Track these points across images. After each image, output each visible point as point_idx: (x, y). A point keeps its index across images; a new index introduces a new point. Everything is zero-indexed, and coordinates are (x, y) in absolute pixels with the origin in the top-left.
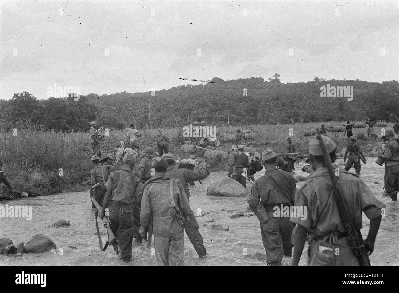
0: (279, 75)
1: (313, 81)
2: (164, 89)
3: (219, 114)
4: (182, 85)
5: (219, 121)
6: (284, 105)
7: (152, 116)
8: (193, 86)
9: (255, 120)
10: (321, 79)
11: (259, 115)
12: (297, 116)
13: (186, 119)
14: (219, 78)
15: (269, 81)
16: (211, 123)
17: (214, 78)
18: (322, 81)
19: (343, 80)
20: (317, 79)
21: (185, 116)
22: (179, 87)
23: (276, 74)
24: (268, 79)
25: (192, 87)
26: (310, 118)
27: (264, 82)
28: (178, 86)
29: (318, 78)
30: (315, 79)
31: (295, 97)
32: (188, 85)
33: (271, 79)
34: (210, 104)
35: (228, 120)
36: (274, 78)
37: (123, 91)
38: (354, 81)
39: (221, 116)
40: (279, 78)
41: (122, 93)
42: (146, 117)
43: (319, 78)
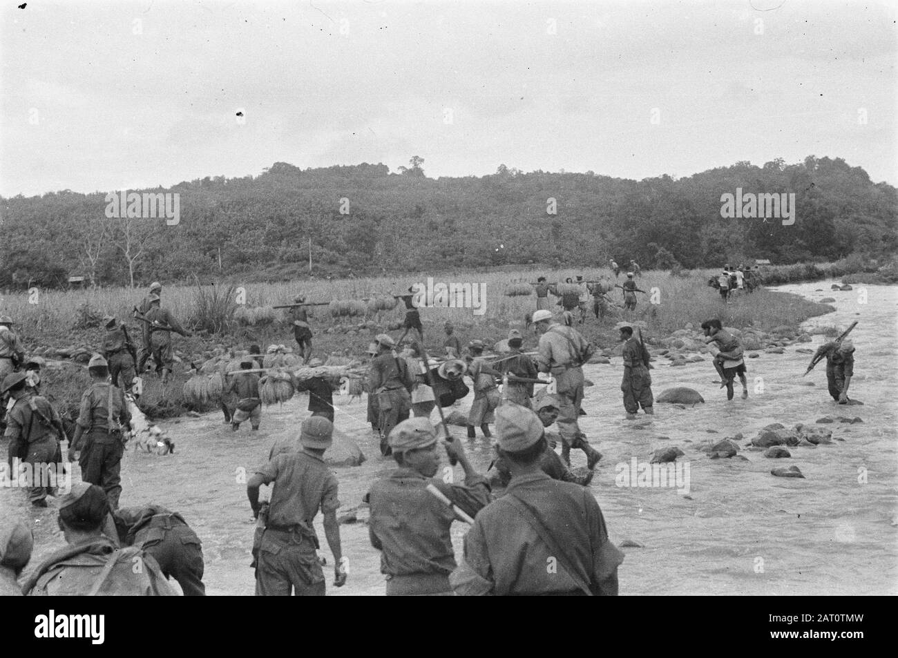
0: (422, 160)
1: (495, 173)
2: (160, 186)
3: (288, 245)
4: (202, 177)
5: (289, 261)
6: (433, 227)
7: (134, 249)
8: (228, 180)
9: (371, 259)
10: (514, 170)
11: (379, 248)
12: (462, 251)
13: (213, 257)
14: (288, 163)
15: (400, 172)
16: (269, 266)
17: (278, 163)
18: (515, 173)
19: (560, 172)
20: (503, 170)
21: (210, 249)
22: (197, 182)
23: (417, 157)
24: (399, 168)
25: (226, 182)
26: (489, 255)
27: (389, 173)
28: (194, 179)
29: (505, 167)
30: (500, 169)
31: (457, 209)
32: (217, 177)
33: (403, 167)
34: (269, 225)
35: (308, 260)
36: (410, 166)
37: (63, 189)
38: (582, 175)
39: (292, 249)
40: (422, 166)
41: (62, 193)
42: (119, 252)
43: (509, 168)
